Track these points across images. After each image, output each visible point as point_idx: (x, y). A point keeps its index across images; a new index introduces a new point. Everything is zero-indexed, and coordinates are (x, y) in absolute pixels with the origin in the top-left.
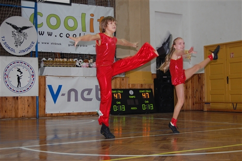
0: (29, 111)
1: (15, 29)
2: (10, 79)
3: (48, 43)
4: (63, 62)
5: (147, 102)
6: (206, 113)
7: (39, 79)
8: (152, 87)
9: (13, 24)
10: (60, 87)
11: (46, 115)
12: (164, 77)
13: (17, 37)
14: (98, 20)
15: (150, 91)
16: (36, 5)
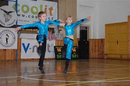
0: (12, 57)
1: (5, 12)
2: (2, 40)
3: (22, 21)
4: (30, 31)
5: (75, 53)
6: (105, 60)
7: (18, 40)
8: (77, 45)
9: (4, 10)
10: (29, 44)
11: (21, 60)
12: (84, 40)
13: (7, 17)
14: (49, 9)
15: (76, 48)
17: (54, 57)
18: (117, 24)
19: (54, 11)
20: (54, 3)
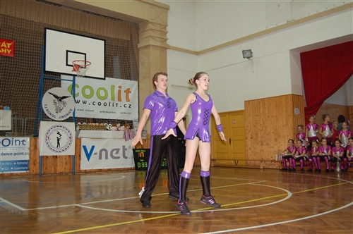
0: (66, 168)
1: (56, 98)
2: (51, 141)
3: (83, 110)
4: (96, 126)
7: (76, 141)
9: (54, 94)
10: (93, 147)
11: (80, 171)
13: (58, 105)
14: (125, 91)
16: (74, 79)
17: (133, 166)
18: (229, 113)
19: (133, 95)
20: (133, 82)
